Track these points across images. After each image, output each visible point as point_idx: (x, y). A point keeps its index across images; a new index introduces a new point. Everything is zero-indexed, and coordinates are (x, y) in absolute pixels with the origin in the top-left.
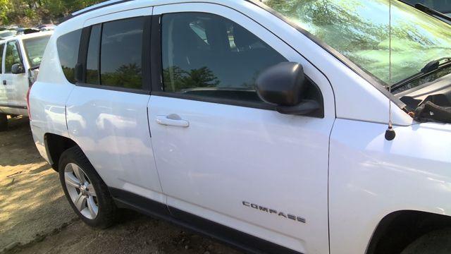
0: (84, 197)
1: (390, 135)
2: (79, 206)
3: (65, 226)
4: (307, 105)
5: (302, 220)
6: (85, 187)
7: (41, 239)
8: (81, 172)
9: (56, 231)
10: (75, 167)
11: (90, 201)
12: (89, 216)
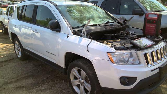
0: (19, 51)
1: (68, 37)
2: (17, 54)
3: (13, 59)
4: (58, 29)
5: (55, 55)
6: (19, 48)
7: (6, 61)
8: (18, 44)
9: (10, 60)
10: (17, 42)
11: (20, 52)
12: (19, 57)
